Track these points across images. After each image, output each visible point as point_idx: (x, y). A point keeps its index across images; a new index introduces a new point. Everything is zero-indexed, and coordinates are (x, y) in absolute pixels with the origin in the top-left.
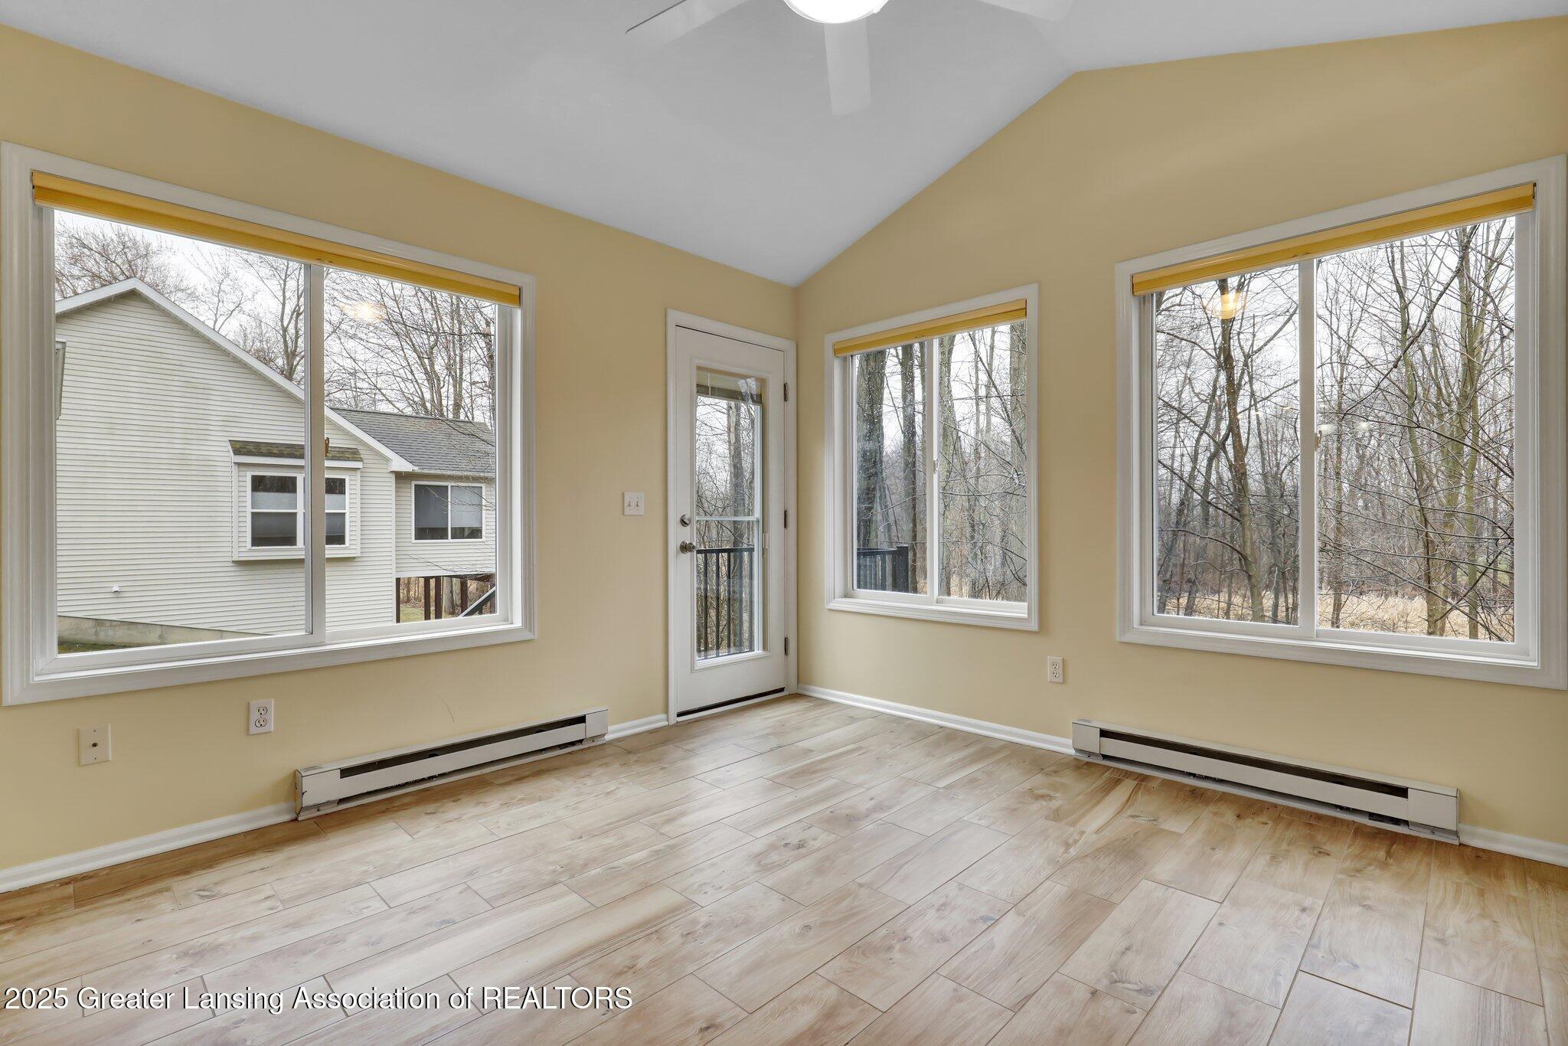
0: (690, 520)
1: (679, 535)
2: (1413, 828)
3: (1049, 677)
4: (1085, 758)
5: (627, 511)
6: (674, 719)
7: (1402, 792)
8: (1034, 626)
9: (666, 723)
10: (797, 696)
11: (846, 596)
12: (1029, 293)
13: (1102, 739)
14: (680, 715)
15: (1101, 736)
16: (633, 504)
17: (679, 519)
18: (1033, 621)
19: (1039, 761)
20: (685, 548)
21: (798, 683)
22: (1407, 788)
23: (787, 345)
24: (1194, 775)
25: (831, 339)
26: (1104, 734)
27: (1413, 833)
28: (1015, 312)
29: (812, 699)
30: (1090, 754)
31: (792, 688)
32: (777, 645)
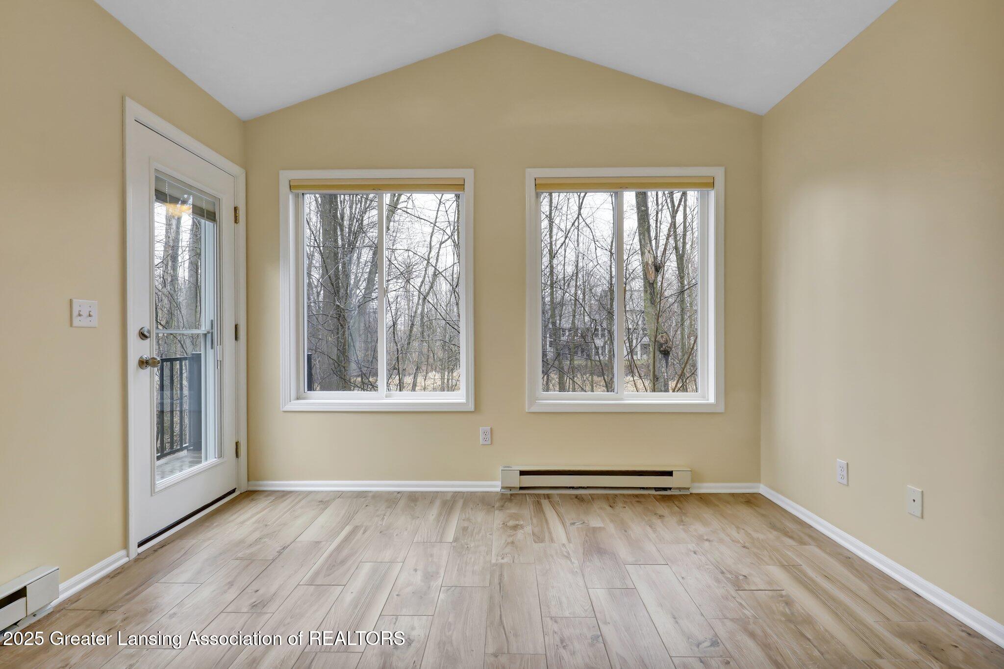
0: (149, 332)
1: (139, 349)
2: (674, 491)
3: (481, 441)
4: (508, 492)
5: (77, 322)
6: (135, 551)
7: (670, 474)
8: (471, 407)
9: (126, 560)
10: (250, 495)
11: (298, 399)
12: (467, 174)
13: (522, 476)
14: (140, 544)
15: (520, 475)
16: (85, 313)
17: (137, 332)
18: (470, 403)
19: (484, 501)
20: (143, 363)
21: (248, 481)
22: (672, 471)
23: (238, 171)
24: (573, 488)
25: (286, 176)
26: (522, 473)
27: (673, 493)
28: (457, 187)
29: (267, 493)
30: (511, 488)
31: (244, 487)
32: (230, 449)
